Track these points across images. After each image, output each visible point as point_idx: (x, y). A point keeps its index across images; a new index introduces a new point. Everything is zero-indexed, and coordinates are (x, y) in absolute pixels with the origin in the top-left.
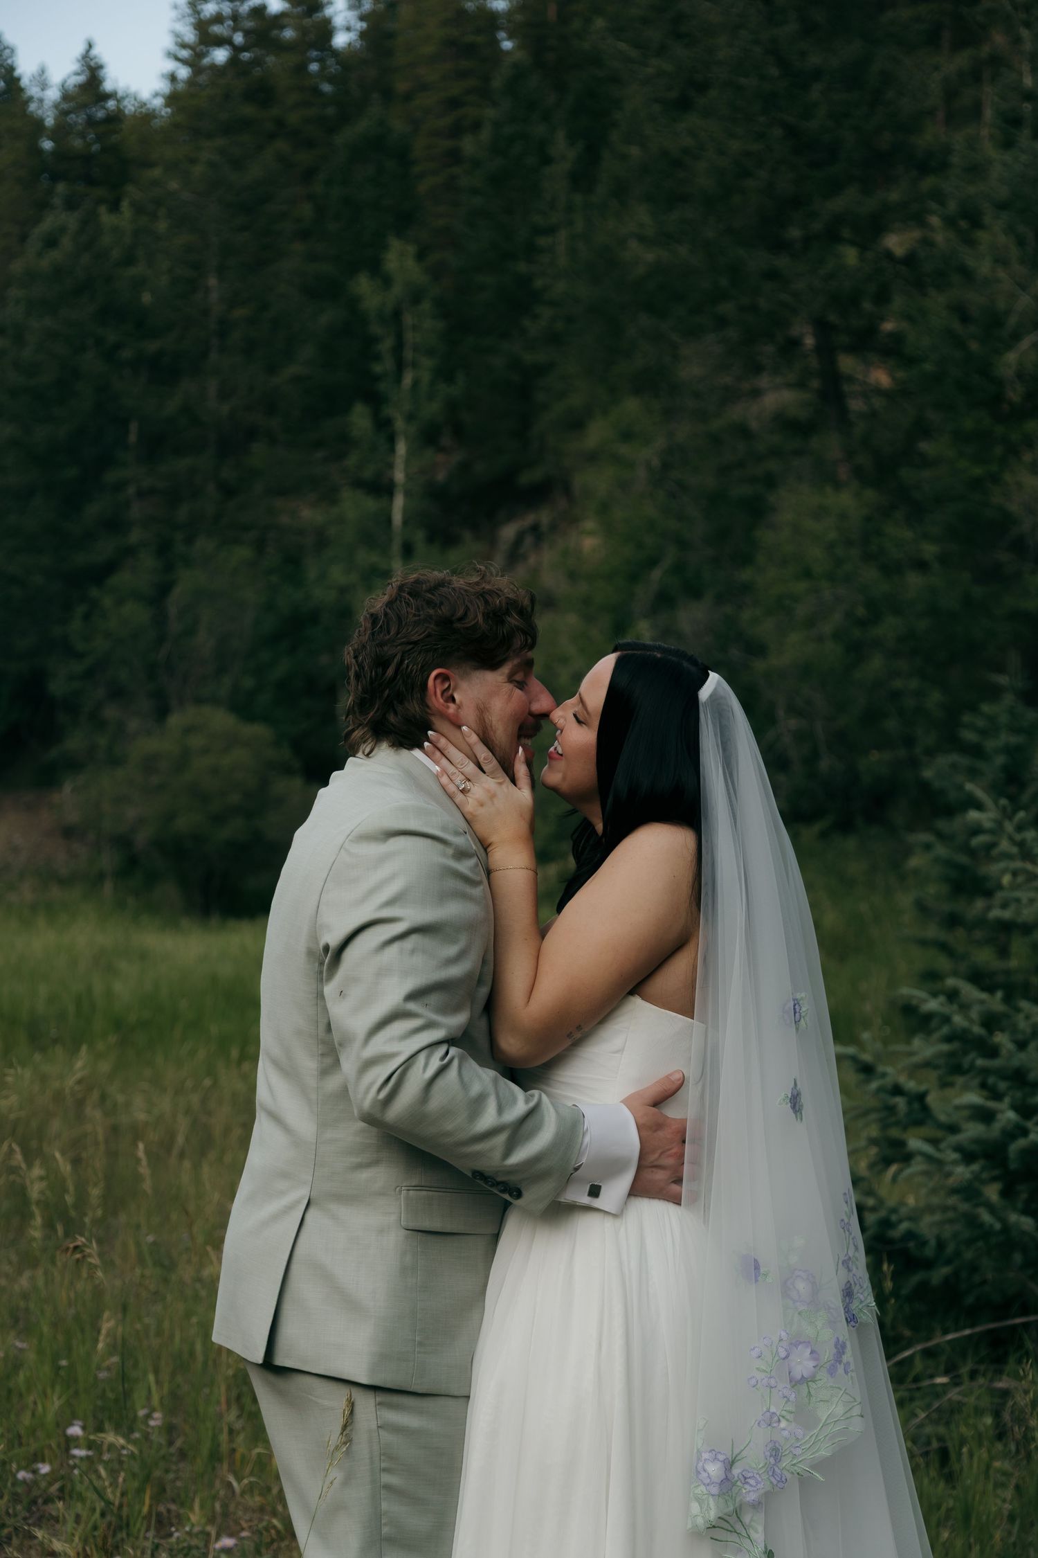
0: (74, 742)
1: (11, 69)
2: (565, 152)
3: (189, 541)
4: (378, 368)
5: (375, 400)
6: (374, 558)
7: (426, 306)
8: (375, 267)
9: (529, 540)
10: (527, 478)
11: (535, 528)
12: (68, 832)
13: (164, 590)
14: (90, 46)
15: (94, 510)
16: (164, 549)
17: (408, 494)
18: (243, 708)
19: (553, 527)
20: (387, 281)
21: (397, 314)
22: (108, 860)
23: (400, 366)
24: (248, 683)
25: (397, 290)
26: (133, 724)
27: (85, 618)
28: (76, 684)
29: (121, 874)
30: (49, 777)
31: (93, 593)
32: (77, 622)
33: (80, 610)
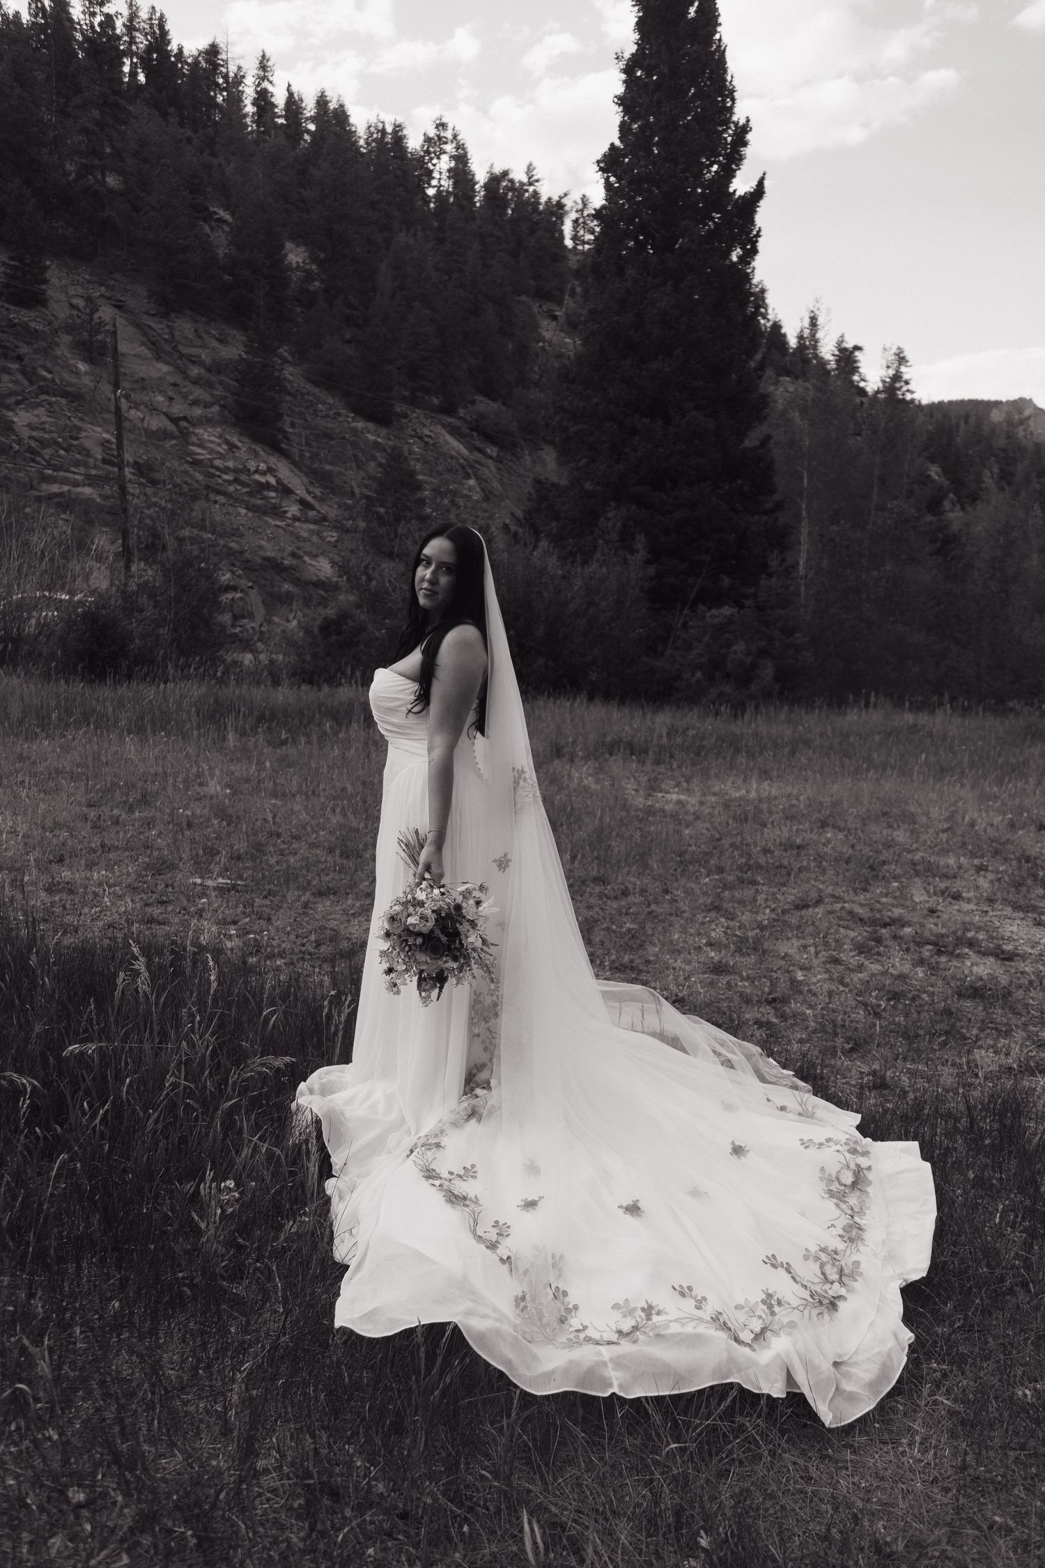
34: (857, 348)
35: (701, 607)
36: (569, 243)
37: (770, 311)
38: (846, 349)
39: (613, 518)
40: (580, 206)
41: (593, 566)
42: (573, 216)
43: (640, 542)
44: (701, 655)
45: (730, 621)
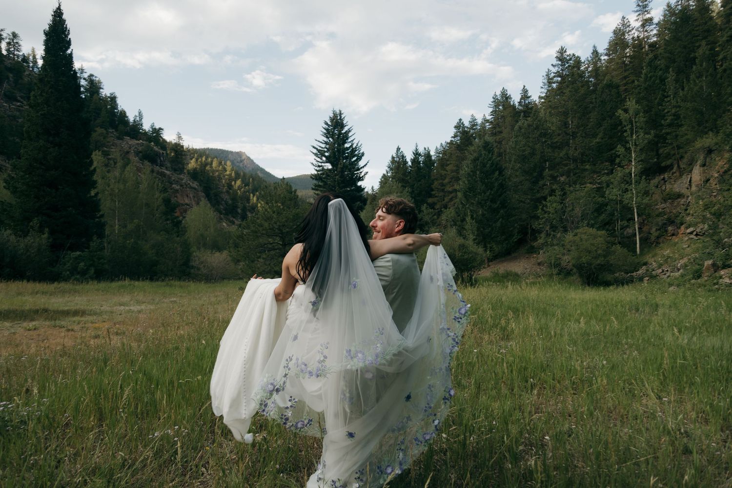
0: (541, 241)
1: (507, 94)
4: (625, 134)
5: (624, 144)
7: (640, 114)
8: (623, 108)
9: (663, 181)
10: (663, 164)
11: (664, 179)
12: (539, 264)
13: (563, 201)
14: (524, 86)
15: (541, 183)
17: (636, 167)
19: (670, 178)
20: (626, 111)
21: (630, 118)
22: (555, 271)
25: (630, 112)
26: (559, 235)
27: (542, 209)
28: (541, 226)
29: (559, 274)
30: (532, 251)
31: (544, 203)
32: (540, 211)
33: (541, 207)
34: (160, 129)
35: (69, 252)
36: (4, 52)
37: (119, 107)
38: (155, 129)
39: (35, 222)
40: (11, 37)
41: (28, 238)
42: (8, 40)
43: (47, 230)
44: (69, 267)
45: (80, 256)
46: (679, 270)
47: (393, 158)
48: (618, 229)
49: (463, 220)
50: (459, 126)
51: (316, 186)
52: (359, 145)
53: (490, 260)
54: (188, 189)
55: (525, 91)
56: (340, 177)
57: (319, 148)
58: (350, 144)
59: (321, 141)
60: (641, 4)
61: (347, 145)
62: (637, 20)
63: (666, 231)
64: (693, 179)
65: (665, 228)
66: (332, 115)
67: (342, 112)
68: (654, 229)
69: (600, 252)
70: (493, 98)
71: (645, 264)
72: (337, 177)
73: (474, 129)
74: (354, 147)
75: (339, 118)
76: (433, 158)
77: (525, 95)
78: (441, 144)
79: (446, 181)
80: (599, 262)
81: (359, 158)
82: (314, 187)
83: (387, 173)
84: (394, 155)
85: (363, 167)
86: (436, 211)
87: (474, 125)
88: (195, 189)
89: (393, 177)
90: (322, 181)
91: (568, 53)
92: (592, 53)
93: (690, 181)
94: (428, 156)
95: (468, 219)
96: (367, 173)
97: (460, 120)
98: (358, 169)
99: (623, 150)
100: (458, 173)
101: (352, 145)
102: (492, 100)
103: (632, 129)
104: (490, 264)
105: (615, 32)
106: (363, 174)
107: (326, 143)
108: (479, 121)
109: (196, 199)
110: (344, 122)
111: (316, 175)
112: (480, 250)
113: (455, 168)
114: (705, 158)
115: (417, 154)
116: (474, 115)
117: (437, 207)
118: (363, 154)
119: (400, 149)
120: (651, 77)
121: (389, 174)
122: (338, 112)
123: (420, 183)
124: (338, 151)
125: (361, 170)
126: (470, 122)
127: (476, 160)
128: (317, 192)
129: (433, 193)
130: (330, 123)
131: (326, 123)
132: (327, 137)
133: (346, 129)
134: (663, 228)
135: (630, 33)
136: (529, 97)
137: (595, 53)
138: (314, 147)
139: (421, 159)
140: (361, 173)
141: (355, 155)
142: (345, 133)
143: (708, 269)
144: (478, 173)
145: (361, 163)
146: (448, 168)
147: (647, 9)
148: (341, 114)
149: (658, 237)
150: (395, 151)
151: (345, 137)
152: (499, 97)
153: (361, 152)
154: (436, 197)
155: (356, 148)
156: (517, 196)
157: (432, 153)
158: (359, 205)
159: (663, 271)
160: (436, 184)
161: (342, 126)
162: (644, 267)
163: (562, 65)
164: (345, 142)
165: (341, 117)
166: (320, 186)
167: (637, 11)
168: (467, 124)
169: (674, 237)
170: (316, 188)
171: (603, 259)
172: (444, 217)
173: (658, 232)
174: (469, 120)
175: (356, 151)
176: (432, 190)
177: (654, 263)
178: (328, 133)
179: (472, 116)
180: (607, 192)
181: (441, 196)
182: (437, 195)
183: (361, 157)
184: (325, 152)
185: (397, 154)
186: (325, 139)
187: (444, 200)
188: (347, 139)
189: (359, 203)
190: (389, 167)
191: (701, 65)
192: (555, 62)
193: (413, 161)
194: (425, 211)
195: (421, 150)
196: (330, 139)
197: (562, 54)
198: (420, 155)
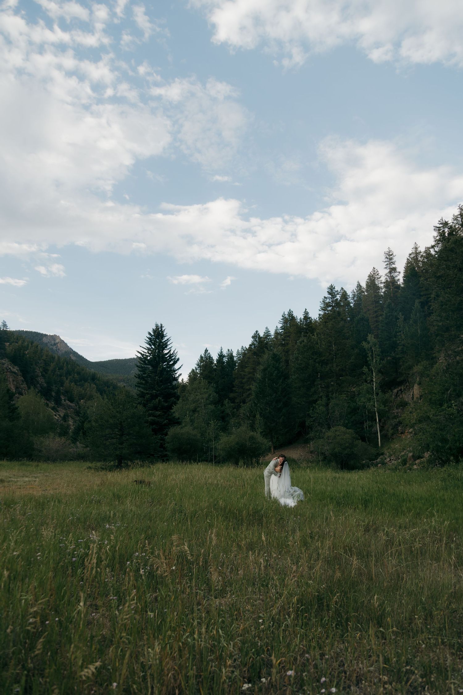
0: (312, 435)
1: (293, 315)
2: (401, 317)
3: (332, 394)
4: (368, 359)
5: (368, 366)
6: (370, 396)
7: (377, 346)
8: (366, 340)
9: (400, 392)
10: (398, 380)
11: (401, 390)
12: (311, 452)
13: (327, 405)
14: (306, 309)
15: (313, 390)
16: (327, 396)
17: (376, 383)
18: (346, 426)
19: (405, 389)
20: (369, 343)
21: (371, 348)
22: (321, 458)
23: (373, 359)
24: (347, 422)
25: (371, 344)
26: (324, 430)
27: (313, 410)
28: (312, 423)
29: (323, 460)
30: (307, 442)
31: (314, 405)
32: (311, 411)
33: (312, 408)
46: (399, 459)
47: (201, 357)
48: (366, 427)
49: (254, 416)
50: (256, 336)
51: (138, 383)
52: (175, 352)
53: (276, 448)
54: (8, 373)
55: (306, 313)
56: (159, 378)
57: (143, 353)
58: (168, 351)
59: (145, 347)
60: (388, 257)
61: (166, 352)
62: (386, 268)
63: (398, 430)
64: (414, 393)
65: (397, 427)
66: (154, 328)
67: (163, 326)
68: (390, 429)
69: (347, 445)
70: (283, 316)
71: (383, 454)
72: (157, 377)
73: (268, 339)
74: (172, 352)
75: (160, 330)
76: (235, 359)
77: (306, 317)
78: (242, 347)
79: (244, 381)
80: (346, 452)
81: (175, 363)
82: (137, 385)
83: (196, 369)
84: (203, 355)
85: (178, 369)
86: (237, 404)
87: (268, 336)
88: (15, 373)
89: (201, 374)
90: (144, 380)
91: (336, 290)
92: (357, 287)
93: (413, 395)
94: (231, 356)
95: (258, 416)
96: (181, 374)
97: (257, 331)
98: (175, 371)
99: (367, 370)
100: (254, 374)
101: (170, 351)
102: (282, 318)
103: (372, 356)
104: (275, 451)
105: (369, 276)
106: (177, 375)
107: (149, 349)
108: (272, 333)
109: (15, 383)
110: (164, 333)
111: (139, 374)
112: (265, 441)
113: (252, 370)
114: (420, 379)
115: (221, 356)
116: (268, 328)
117: (237, 401)
118: (178, 359)
119: (207, 351)
120: (389, 316)
121: (197, 371)
122: (160, 325)
123: (223, 380)
124: (158, 356)
125: (176, 372)
126: (264, 333)
127: (265, 370)
128: (139, 389)
129: (234, 389)
130: (152, 334)
131: (150, 334)
132: (150, 345)
133: (166, 339)
134: (395, 427)
135: (379, 280)
136: (309, 318)
137: (359, 286)
138: (138, 352)
139: (225, 360)
140: (176, 374)
141: (172, 360)
142: (164, 342)
143: (410, 459)
144: (267, 380)
145: (176, 366)
146: (246, 370)
147: (392, 261)
148: (162, 327)
149: (392, 435)
150: (204, 352)
151: (165, 346)
152: (287, 316)
153: (177, 357)
154: (236, 392)
155: (173, 354)
156: (295, 399)
157: (235, 354)
158: (173, 400)
159: (390, 460)
160: (236, 382)
161: (163, 336)
162: (381, 456)
163: (332, 298)
164: (164, 349)
165: (162, 329)
166: (141, 383)
167: (386, 262)
168: (262, 335)
169: (403, 434)
170: (138, 385)
171: (349, 450)
172: (241, 411)
173: (393, 430)
174: (264, 331)
175: (173, 356)
176: (234, 387)
177: (388, 454)
178: (151, 341)
179: (267, 328)
180: (357, 400)
181: (240, 392)
182: (237, 391)
183: (177, 362)
184: (147, 356)
185: (205, 355)
186: (149, 346)
187: (242, 396)
188: (166, 347)
189: (173, 398)
190: (197, 365)
191: (416, 315)
192: (327, 295)
193: (218, 361)
194: (227, 405)
195: (225, 353)
196: (153, 346)
197: (332, 290)
198: (224, 356)
